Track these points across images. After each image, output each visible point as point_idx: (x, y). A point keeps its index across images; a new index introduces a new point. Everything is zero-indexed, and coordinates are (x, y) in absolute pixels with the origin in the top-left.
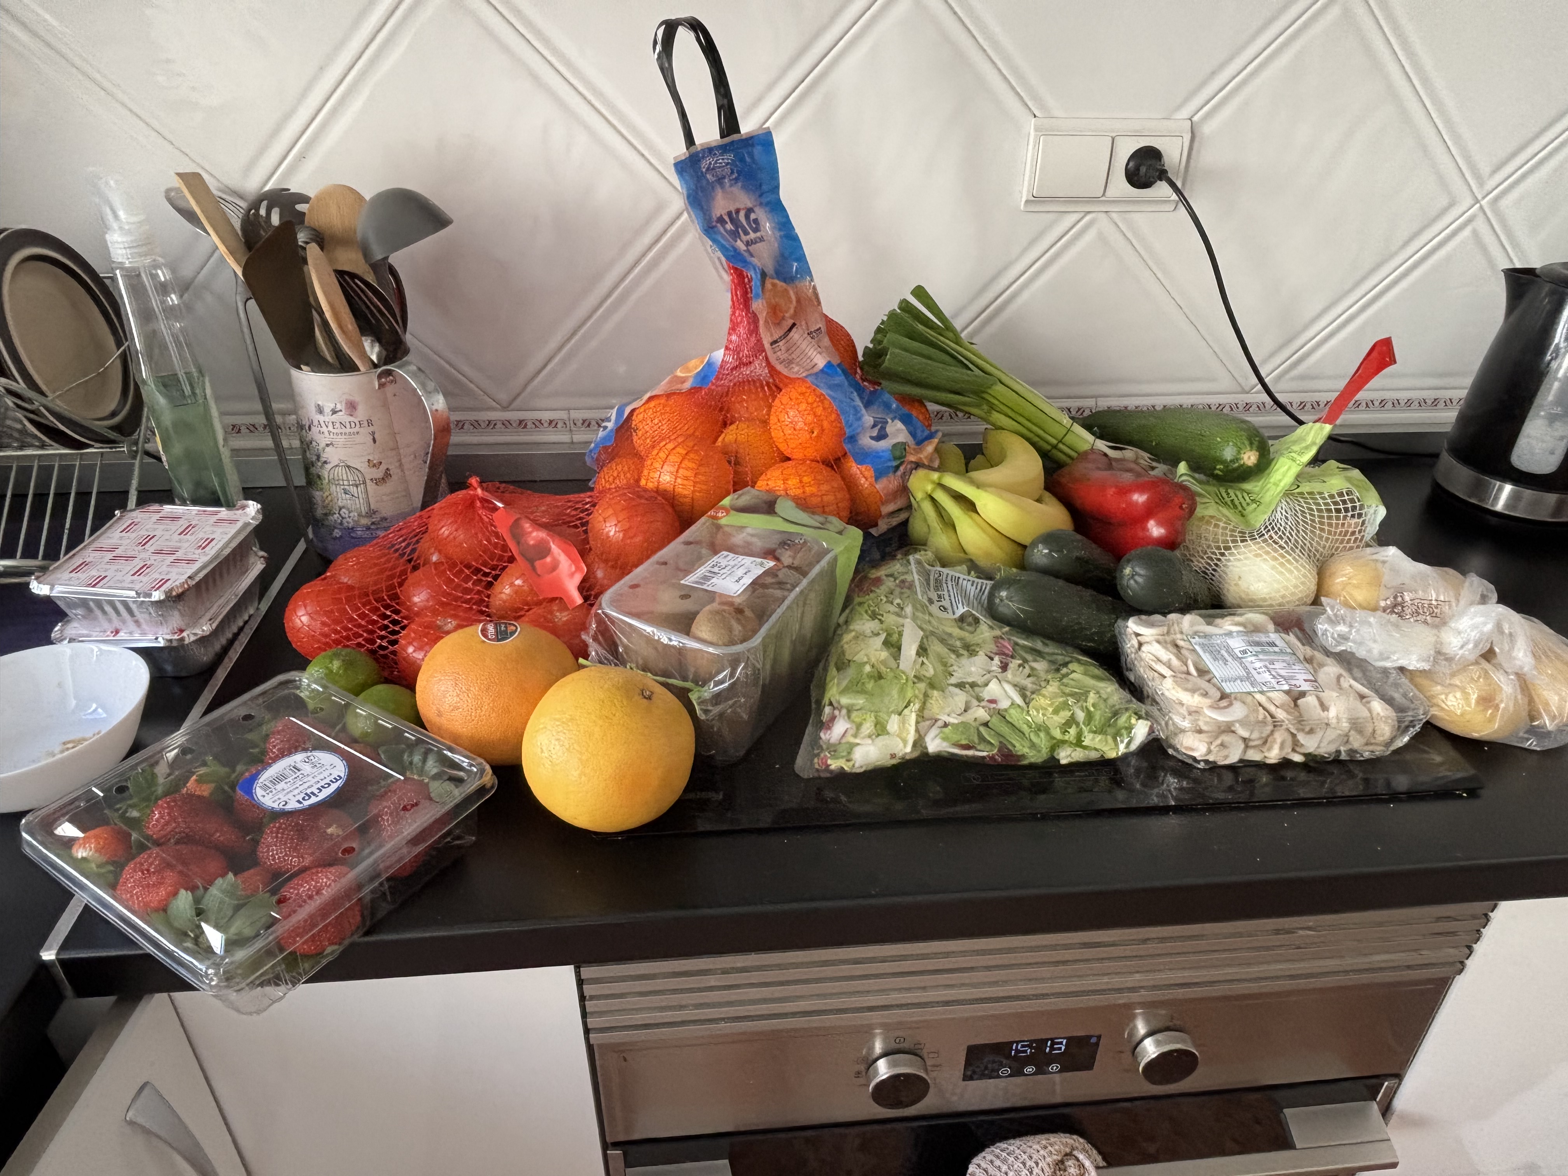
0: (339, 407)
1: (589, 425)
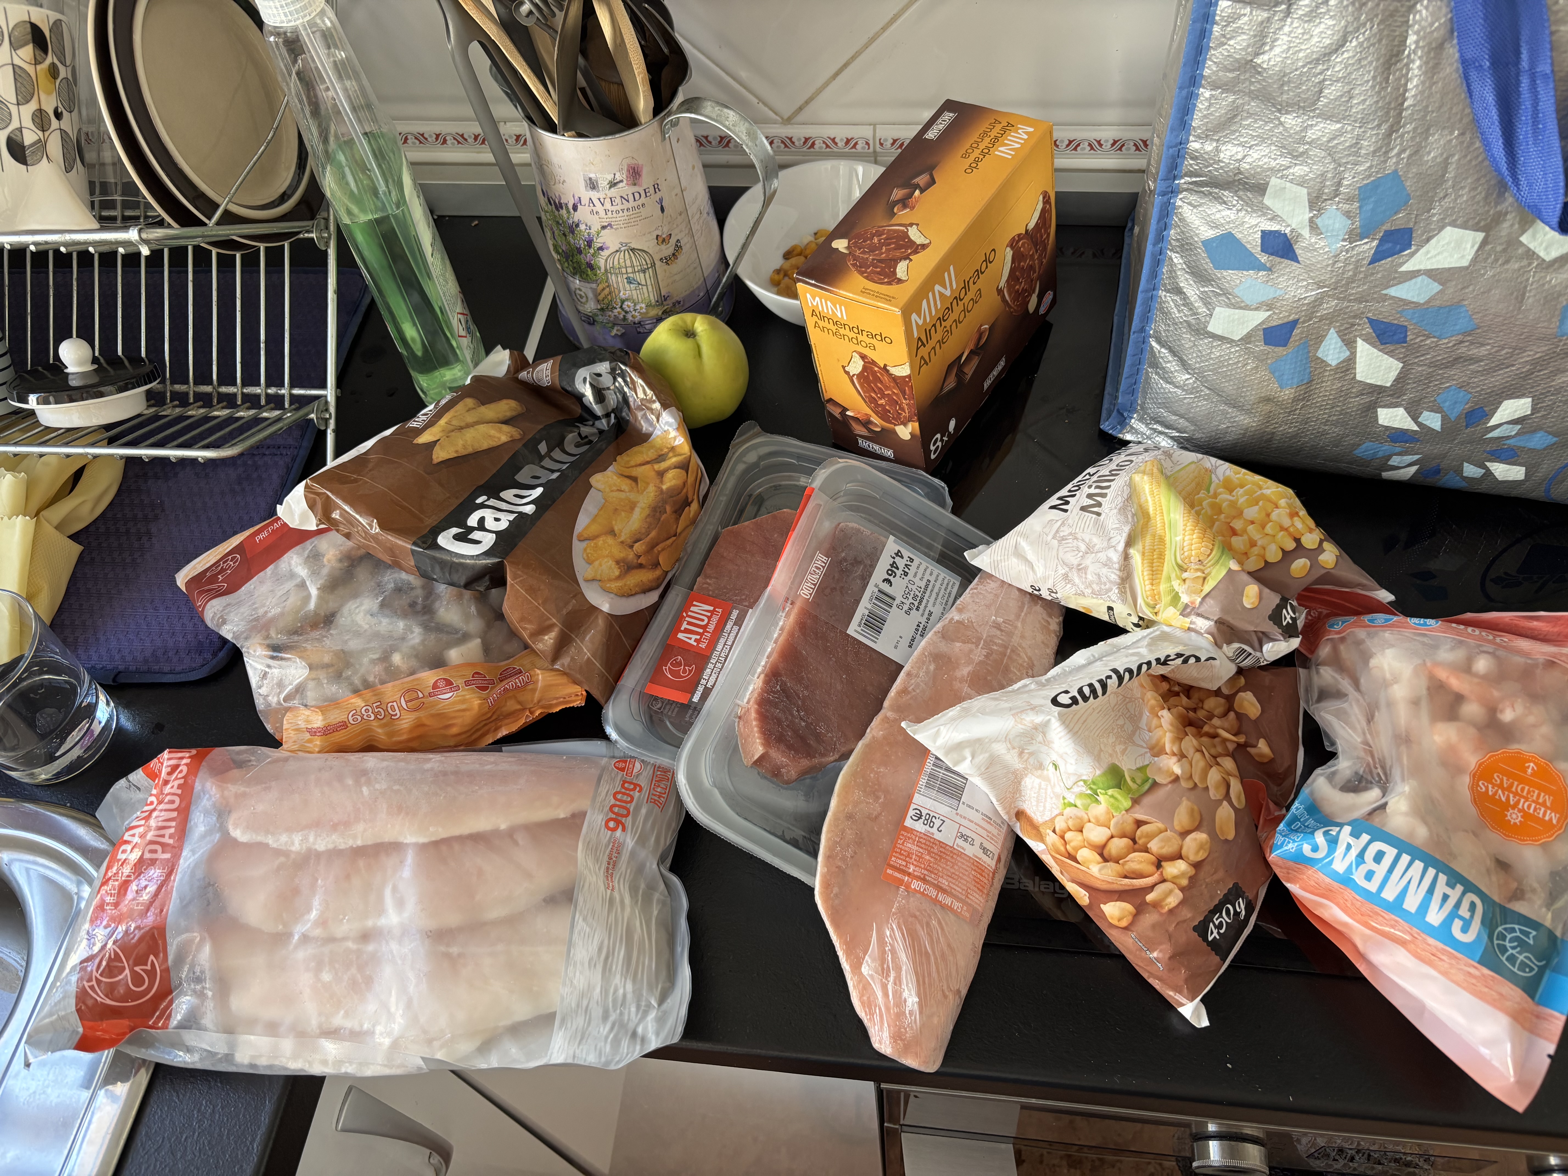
0: (618, 177)
1: (901, 145)
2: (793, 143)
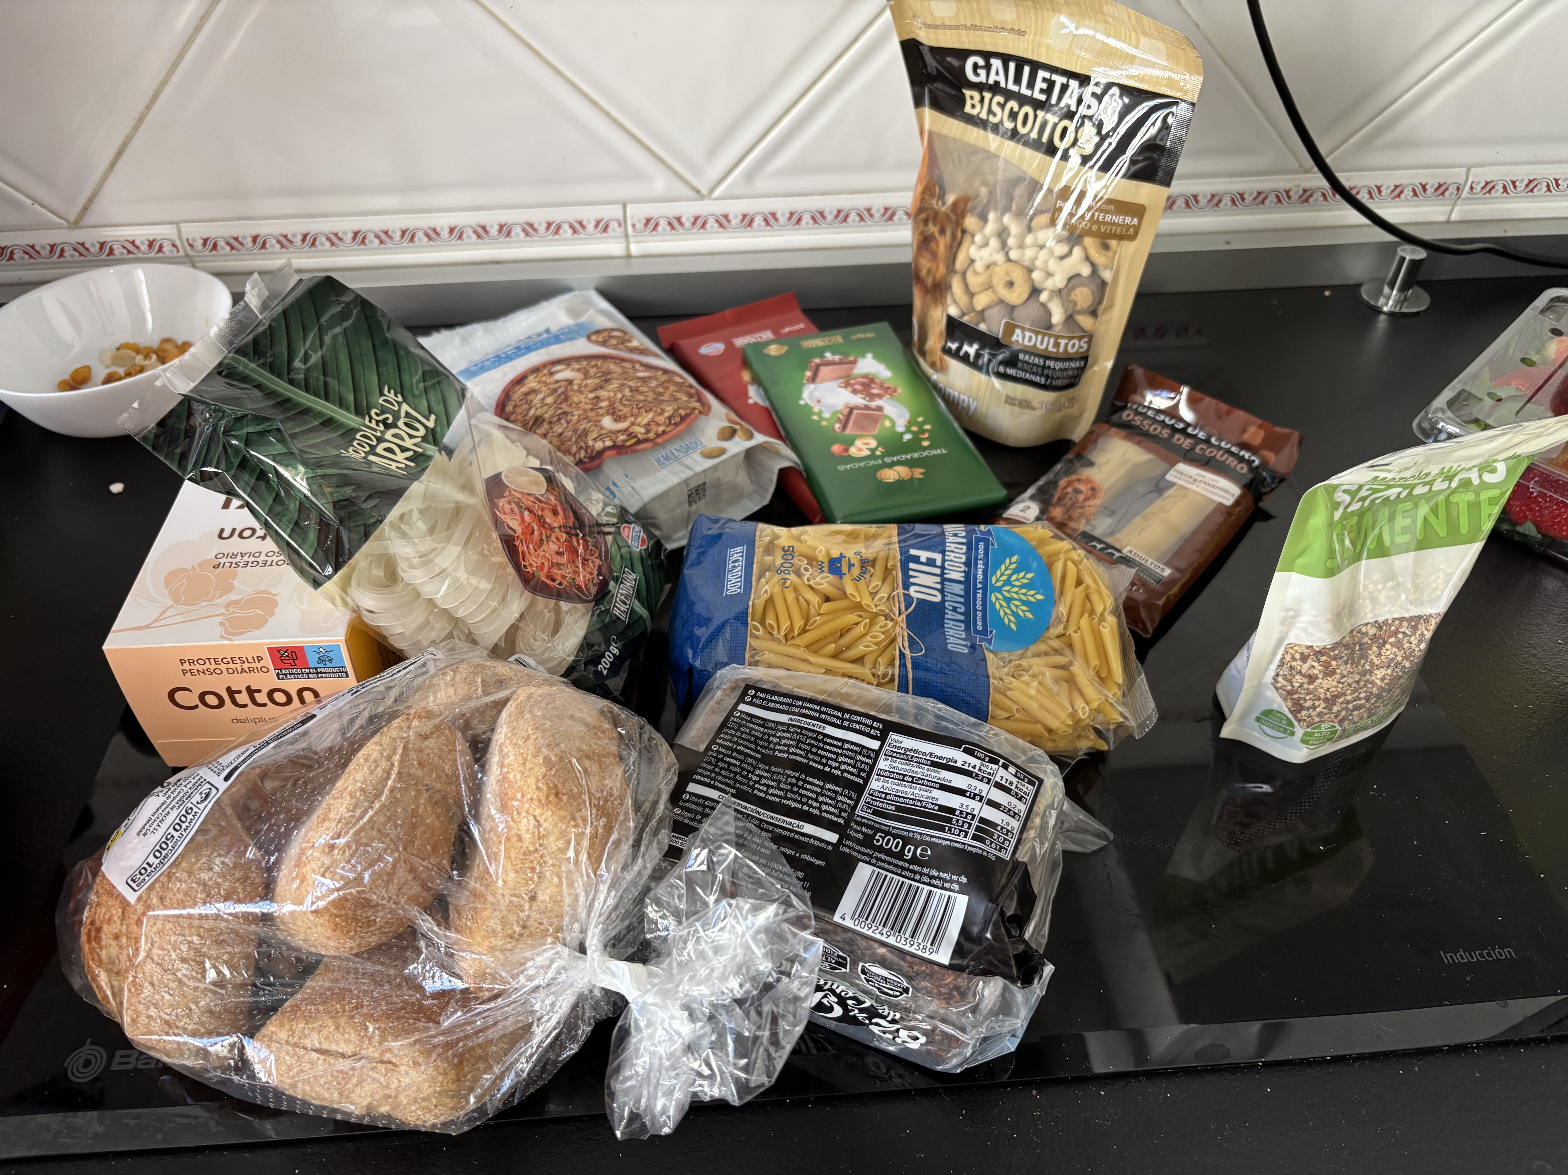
1: (215, 247)
2: (87, 249)
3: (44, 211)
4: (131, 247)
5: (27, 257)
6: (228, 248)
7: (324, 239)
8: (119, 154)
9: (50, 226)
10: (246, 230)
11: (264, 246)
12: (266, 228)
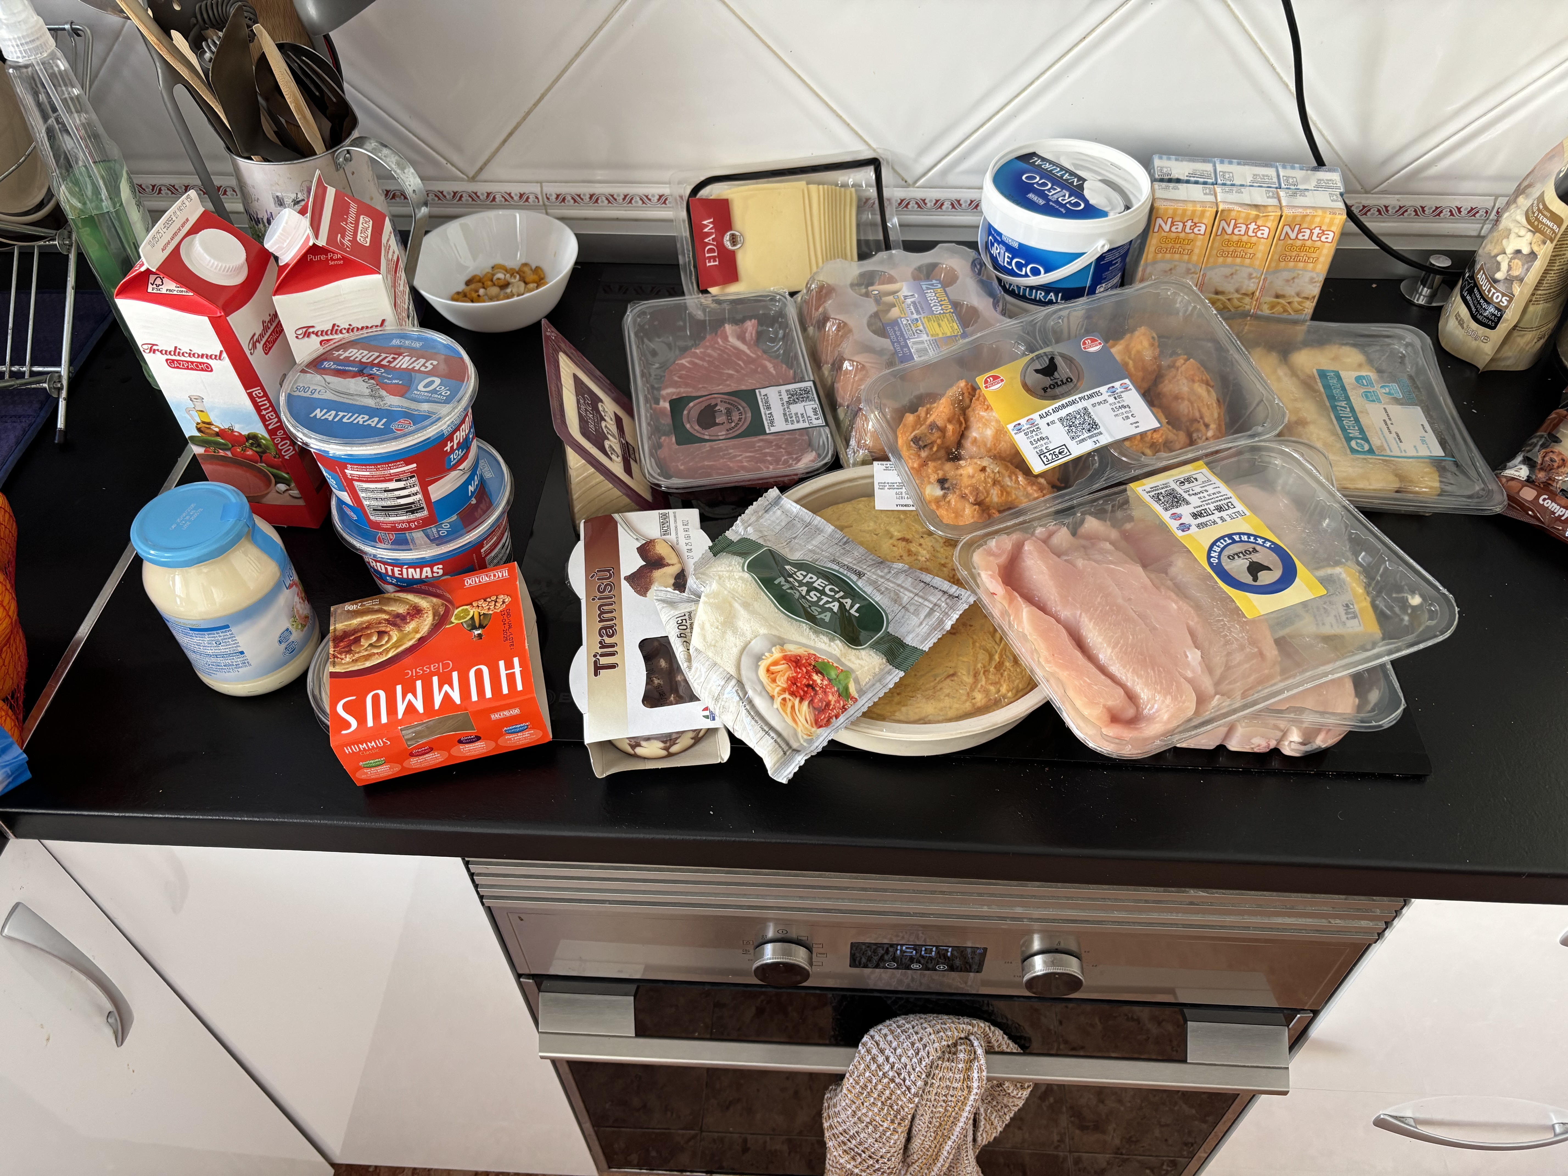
1: (564, 200)
2: (478, 197)
3: (454, 169)
4: (507, 197)
5: (436, 199)
6: (572, 201)
7: (638, 199)
8: (510, 134)
9: (455, 179)
10: (586, 190)
11: (597, 201)
12: (599, 189)
